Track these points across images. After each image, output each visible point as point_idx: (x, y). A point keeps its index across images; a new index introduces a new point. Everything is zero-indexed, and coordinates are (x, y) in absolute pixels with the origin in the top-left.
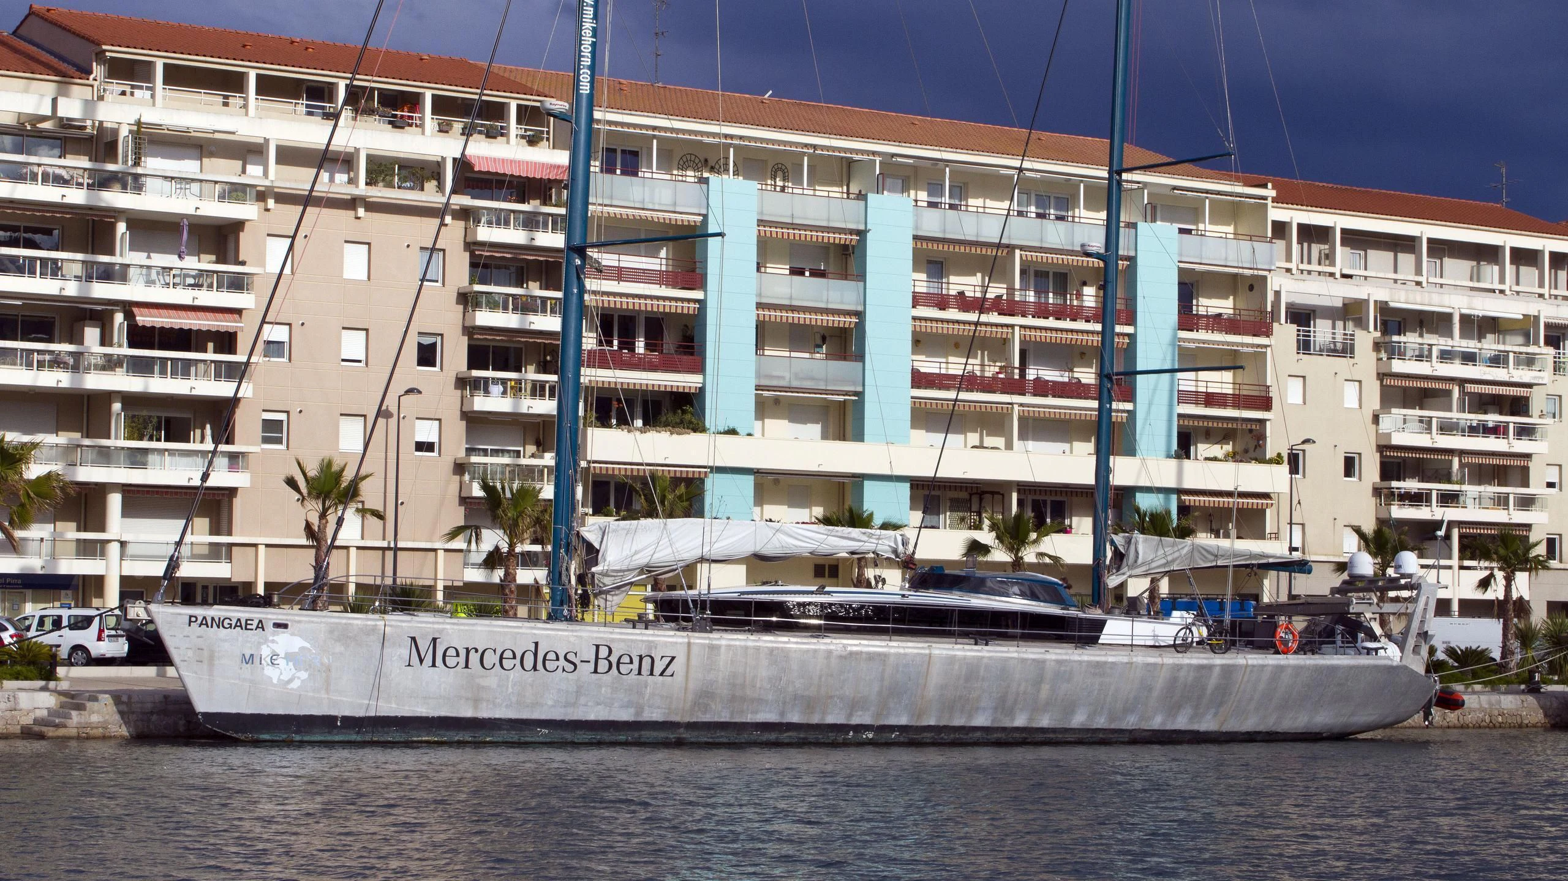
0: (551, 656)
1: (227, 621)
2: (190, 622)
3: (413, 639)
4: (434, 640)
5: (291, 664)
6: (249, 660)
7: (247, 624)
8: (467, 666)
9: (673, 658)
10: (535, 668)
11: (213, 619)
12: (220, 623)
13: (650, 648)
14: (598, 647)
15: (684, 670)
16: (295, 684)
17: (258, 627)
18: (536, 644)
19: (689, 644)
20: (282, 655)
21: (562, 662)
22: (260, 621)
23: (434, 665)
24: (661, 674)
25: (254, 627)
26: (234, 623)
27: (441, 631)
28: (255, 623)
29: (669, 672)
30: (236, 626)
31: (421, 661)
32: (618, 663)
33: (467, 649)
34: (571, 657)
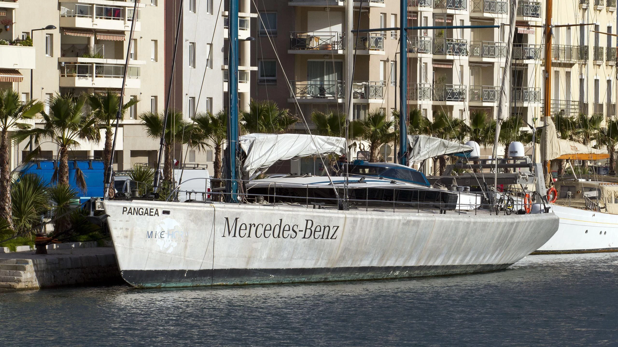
0: (287, 228)
1: (141, 210)
2: (124, 211)
3: (227, 219)
4: (236, 219)
5: (170, 237)
6: (150, 235)
7: (150, 212)
8: (249, 236)
9: (338, 227)
10: (279, 236)
11: (134, 209)
12: (137, 212)
13: (329, 221)
14: (307, 221)
15: (341, 235)
16: (170, 251)
17: (155, 214)
18: (281, 220)
19: (346, 218)
20: (166, 232)
21: (291, 232)
22: (157, 210)
23: (235, 236)
24: (331, 238)
25: (153, 214)
26: (144, 211)
27: (239, 214)
28: (154, 211)
29: (334, 237)
30: (145, 213)
31: (229, 233)
32: (315, 231)
33: (250, 224)
34: (295, 228)
